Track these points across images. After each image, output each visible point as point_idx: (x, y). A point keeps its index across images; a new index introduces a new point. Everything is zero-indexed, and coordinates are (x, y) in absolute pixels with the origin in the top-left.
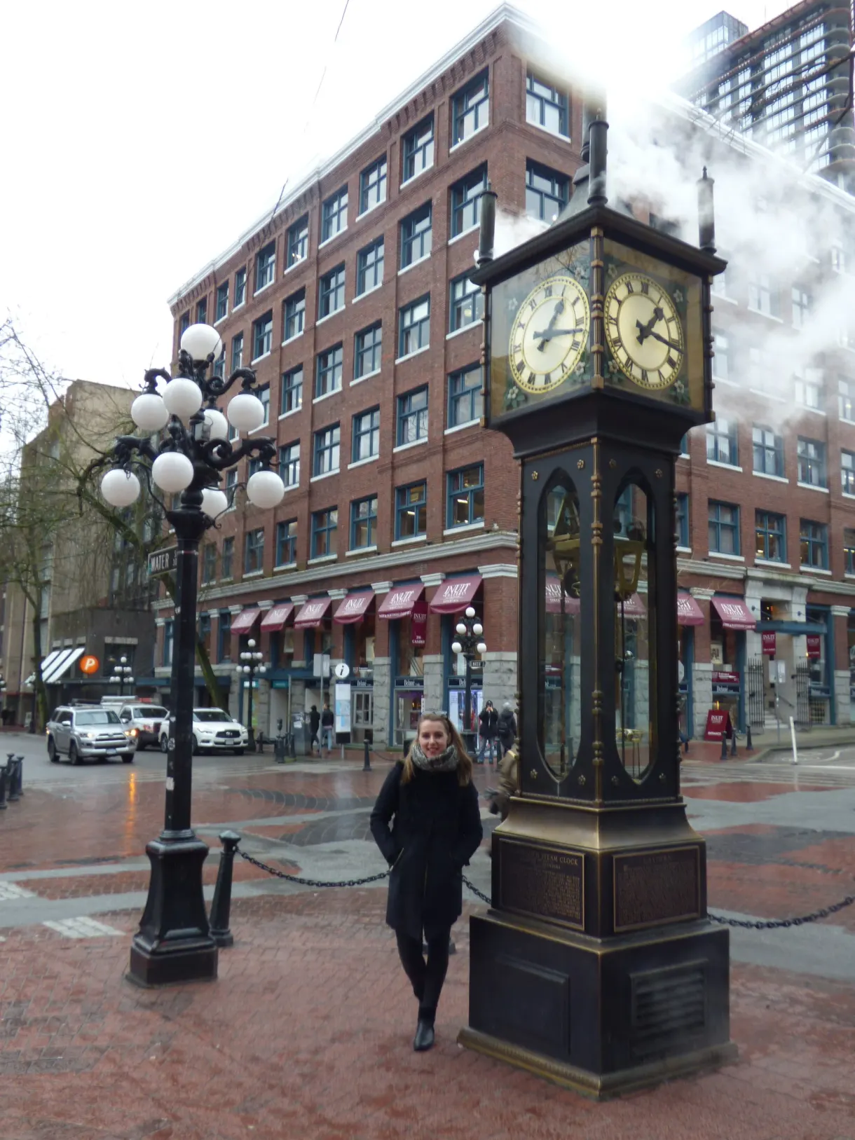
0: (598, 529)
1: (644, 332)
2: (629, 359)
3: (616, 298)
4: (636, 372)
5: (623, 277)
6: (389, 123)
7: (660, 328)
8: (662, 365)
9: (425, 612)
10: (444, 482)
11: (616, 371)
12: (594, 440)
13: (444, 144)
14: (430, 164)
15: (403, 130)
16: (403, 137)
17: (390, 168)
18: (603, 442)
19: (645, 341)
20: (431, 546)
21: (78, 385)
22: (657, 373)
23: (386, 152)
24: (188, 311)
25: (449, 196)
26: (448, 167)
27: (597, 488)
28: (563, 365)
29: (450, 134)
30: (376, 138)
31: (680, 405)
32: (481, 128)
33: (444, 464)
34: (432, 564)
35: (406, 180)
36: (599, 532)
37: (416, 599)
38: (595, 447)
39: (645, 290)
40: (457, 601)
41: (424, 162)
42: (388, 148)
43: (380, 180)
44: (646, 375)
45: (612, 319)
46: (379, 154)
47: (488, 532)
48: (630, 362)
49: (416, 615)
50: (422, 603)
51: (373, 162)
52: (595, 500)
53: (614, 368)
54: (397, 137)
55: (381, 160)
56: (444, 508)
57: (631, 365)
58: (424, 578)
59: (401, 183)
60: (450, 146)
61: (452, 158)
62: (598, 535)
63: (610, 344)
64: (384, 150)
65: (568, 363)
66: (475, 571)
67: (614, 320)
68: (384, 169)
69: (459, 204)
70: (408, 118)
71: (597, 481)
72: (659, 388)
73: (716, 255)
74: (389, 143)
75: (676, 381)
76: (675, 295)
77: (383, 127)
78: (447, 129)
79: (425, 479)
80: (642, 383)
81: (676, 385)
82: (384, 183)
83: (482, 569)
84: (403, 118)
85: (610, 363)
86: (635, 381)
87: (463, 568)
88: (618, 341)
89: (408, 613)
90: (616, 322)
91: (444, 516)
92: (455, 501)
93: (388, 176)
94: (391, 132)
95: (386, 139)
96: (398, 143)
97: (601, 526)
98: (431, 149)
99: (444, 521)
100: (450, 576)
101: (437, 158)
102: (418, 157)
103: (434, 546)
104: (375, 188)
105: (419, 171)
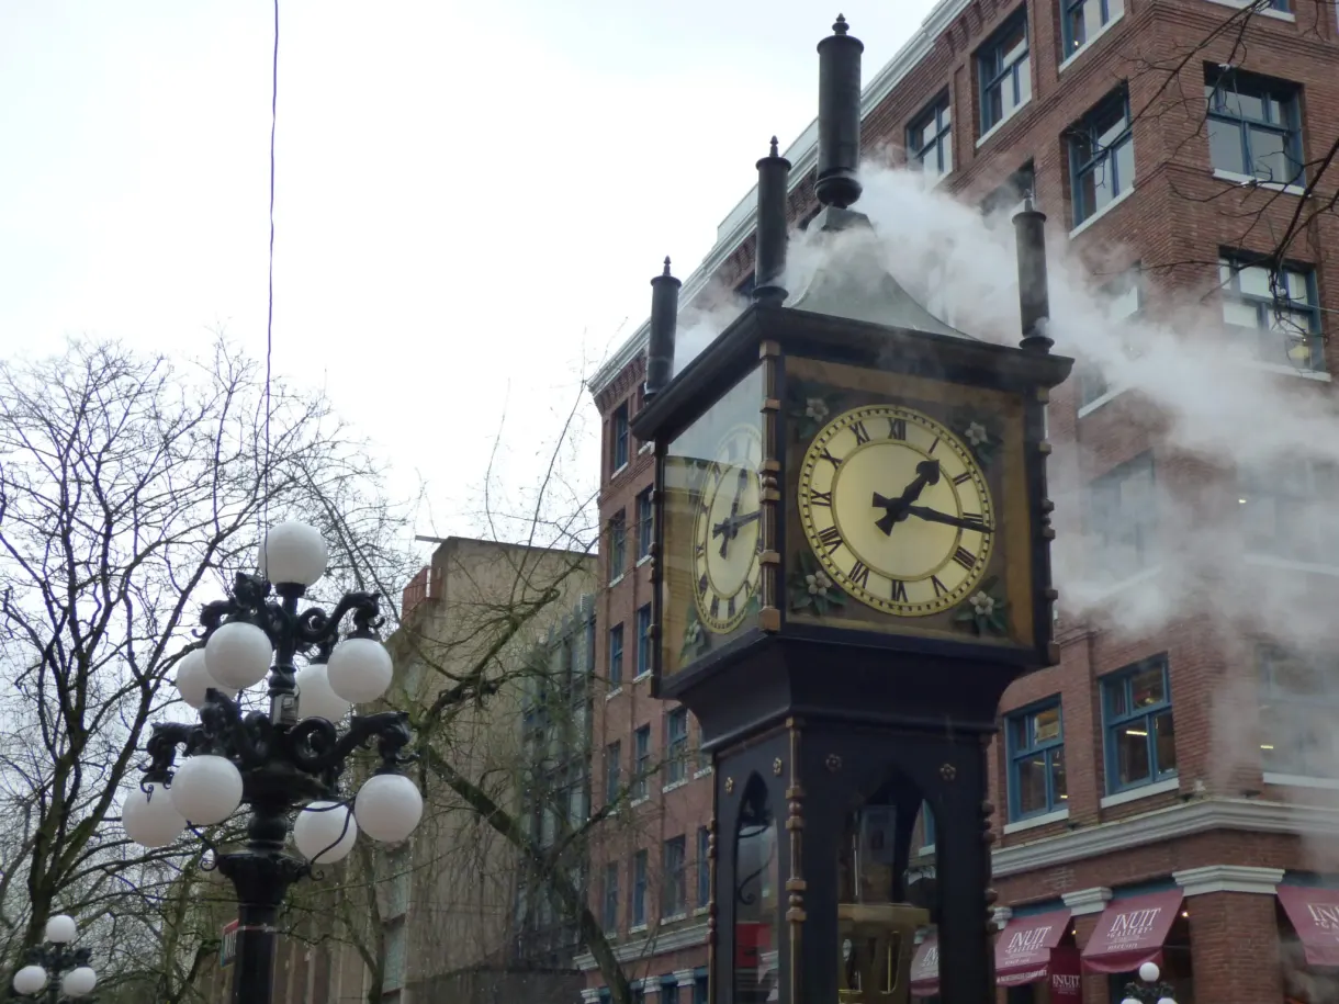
0: (798, 892)
1: (894, 511)
2: (860, 563)
3: (827, 457)
4: (878, 588)
5: (845, 416)
6: (948, 34)
7: (936, 497)
8: (941, 566)
9: (1078, 972)
10: (1095, 699)
11: (823, 591)
12: (790, 722)
13: (1048, 58)
14: (1026, 96)
15: (974, 43)
16: (974, 55)
17: (956, 113)
18: (810, 727)
19: (897, 527)
20: (1075, 832)
21: (450, 548)
22: (929, 582)
23: (947, 86)
24: (626, 401)
25: (1063, 151)
26: (1056, 99)
27: (796, 812)
28: (746, 582)
29: (1057, 40)
30: (928, 60)
31: (986, 639)
32: (1113, 20)
33: (1092, 662)
34: (1083, 868)
35: (987, 129)
36: (799, 898)
37: (1054, 944)
38: (792, 734)
39: (898, 433)
40: (1135, 946)
41: (1017, 93)
42: (950, 78)
43: (941, 135)
44: (902, 588)
45: (818, 495)
46: (937, 89)
47: (1187, 798)
48: (861, 570)
49: (1056, 977)
50: (1066, 952)
51: (928, 104)
52: (792, 836)
53: (819, 586)
54: (964, 56)
55: (941, 101)
56: (1098, 752)
57: (866, 573)
58: (1069, 898)
59: (977, 136)
60: (1059, 60)
61: (1064, 80)
62: (796, 904)
63: (814, 543)
64: (944, 82)
65: (752, 579)
66: (1167, 881)
67: (823, 496)
68: (947, 116)
69: (1083, 162)
70: (981, 20)
71: (795, 799)
72: (934, 609)
73: (1053, 351)
74: (952, 69)
75: (974, 593)
76: (969, 433)
77: (938, 42)
78: (1051, 33)
79: (1058, 695)
80: (891, 606)
81: (974, 600)
82: (947, 141)
83: (1181, 877)
84: (972, 22)
85: (810, 578)
86: (875, 604)
87: (1144, 876)
88: (833, 536)
89: (1042, 972)
90: (828, 499)
91: (1099, 770)
92: (1122, 734)
93: (953, 127)
94: (953, 50)
95: (947, 61)
96: (967, 67)
97: (803, 885)
98: (1025, 69)
99: (1100, 779)
100: (1121, 892)
101: (1037, 86)
102: (1007, 86)
103: (1084, 830)
104: (934, 150)
105: (1009, 111)
